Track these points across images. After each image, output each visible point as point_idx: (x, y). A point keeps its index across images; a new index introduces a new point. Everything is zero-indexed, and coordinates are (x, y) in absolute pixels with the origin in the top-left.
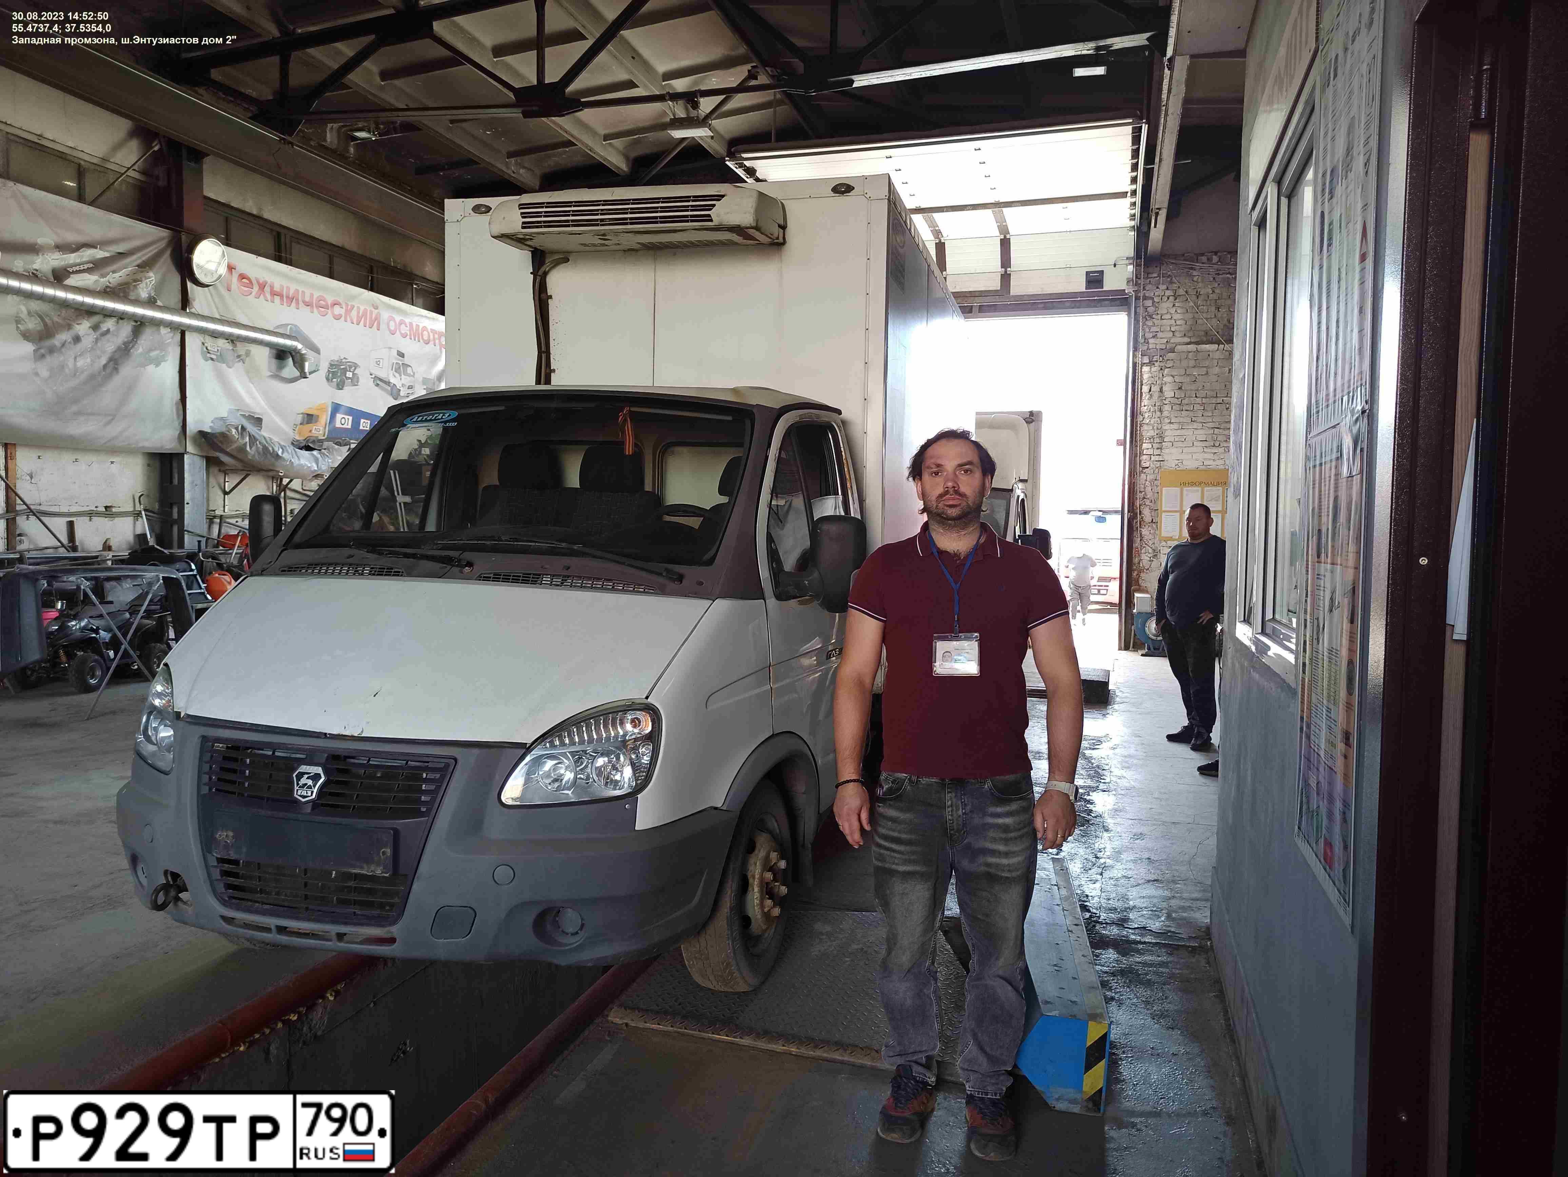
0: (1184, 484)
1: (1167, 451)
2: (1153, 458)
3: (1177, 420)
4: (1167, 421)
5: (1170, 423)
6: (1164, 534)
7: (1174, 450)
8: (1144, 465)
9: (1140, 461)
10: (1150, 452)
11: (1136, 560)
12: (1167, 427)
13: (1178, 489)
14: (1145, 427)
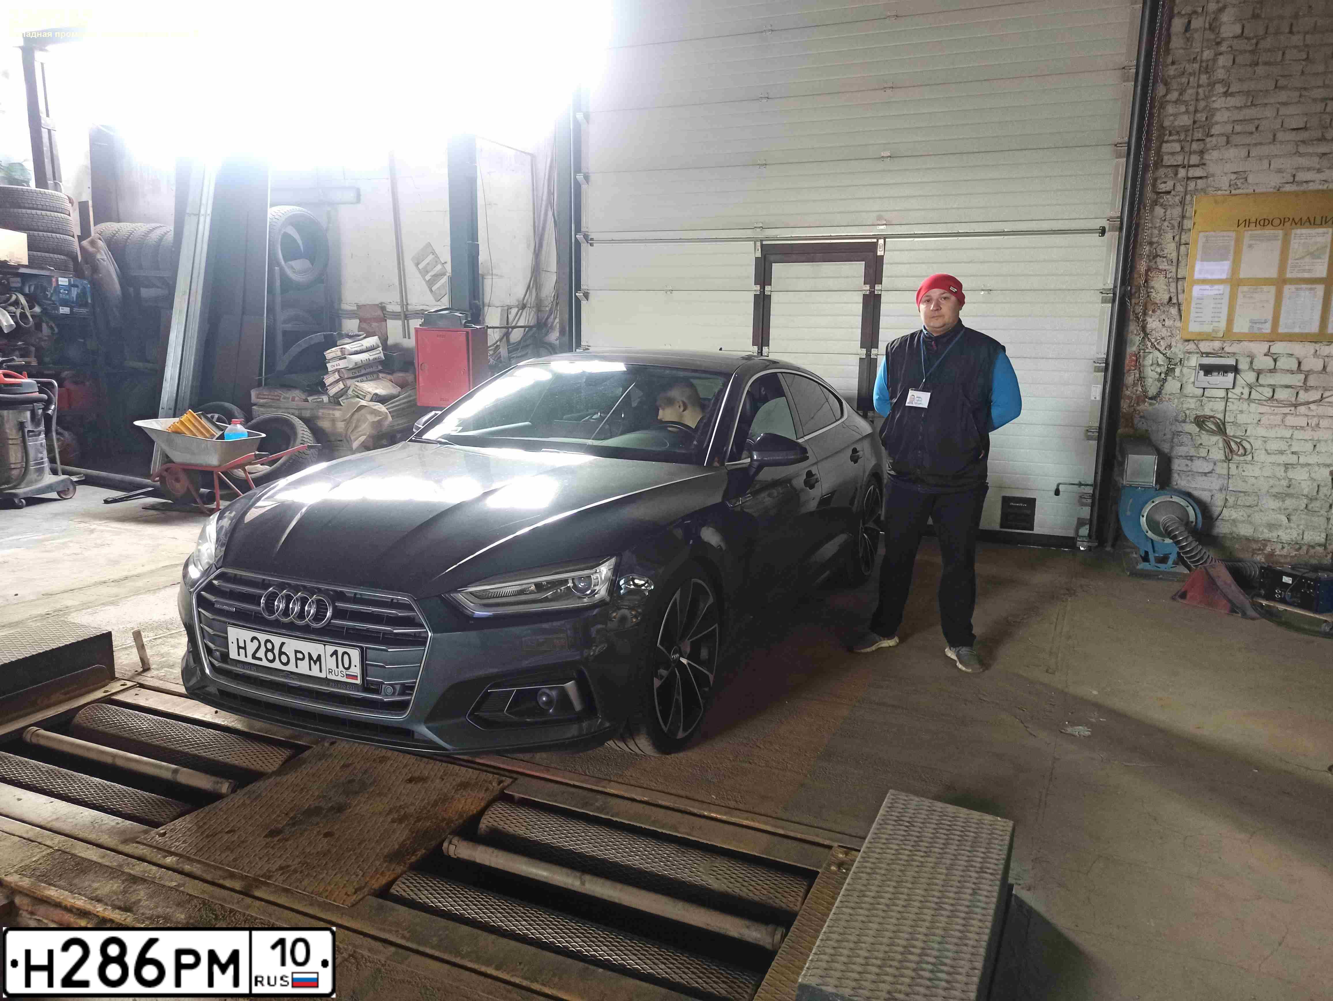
0: (1247, 223)
1: (1215, 154)
2: (1182, 173)
3: (1245, 87)
4: (1220, 89)
5: (1226, 94)
6: (1194, 328)
7: (1232, 152)
8: (1162, 187)
9: (1155, 180)
10: (1179, 159)
11: (1130, 379)
12: (1219, 103)
13: (1233, 234)
14: (1170, 109)
